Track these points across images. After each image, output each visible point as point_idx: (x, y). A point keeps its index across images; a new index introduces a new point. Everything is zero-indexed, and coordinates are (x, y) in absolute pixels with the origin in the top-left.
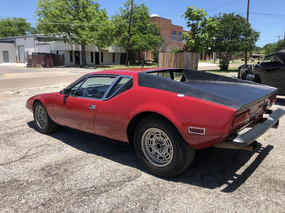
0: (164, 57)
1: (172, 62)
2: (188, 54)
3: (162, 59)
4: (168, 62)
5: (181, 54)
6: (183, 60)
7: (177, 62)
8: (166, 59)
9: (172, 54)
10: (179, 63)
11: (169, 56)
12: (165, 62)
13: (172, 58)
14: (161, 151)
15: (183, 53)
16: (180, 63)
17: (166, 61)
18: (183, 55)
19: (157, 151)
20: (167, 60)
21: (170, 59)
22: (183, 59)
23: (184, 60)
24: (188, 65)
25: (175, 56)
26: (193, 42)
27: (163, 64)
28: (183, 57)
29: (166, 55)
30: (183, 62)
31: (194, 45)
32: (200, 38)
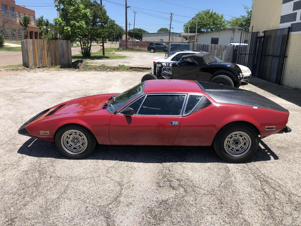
0: (34, 44)
1: (44, 50)
2: (63, 42)
3: (32, 46)
4: (39, 50)
5: (55, 42)
7: (51, 50)
8: (37, 46)
9: (43, 41)
10: (53, 51)
11: (40, 43)
12: (36, 50)
13: (44, 46)
14: (240, 143)
15: (56, 40)
16: (55, 52)
17: (38, 49)
18: (57, 43)
19: (240, 146)
20: (39, 49)
21: (42, 47)
22: (57, 47)
23: (59, 49)
24: (64, 54)
25: (47, 44)
26: (69, 29)
27: (34, 52)
28: (58, 45)
29: (37, 41)
30: (58, 51)
31: (70, 33)
32: (77, 25)
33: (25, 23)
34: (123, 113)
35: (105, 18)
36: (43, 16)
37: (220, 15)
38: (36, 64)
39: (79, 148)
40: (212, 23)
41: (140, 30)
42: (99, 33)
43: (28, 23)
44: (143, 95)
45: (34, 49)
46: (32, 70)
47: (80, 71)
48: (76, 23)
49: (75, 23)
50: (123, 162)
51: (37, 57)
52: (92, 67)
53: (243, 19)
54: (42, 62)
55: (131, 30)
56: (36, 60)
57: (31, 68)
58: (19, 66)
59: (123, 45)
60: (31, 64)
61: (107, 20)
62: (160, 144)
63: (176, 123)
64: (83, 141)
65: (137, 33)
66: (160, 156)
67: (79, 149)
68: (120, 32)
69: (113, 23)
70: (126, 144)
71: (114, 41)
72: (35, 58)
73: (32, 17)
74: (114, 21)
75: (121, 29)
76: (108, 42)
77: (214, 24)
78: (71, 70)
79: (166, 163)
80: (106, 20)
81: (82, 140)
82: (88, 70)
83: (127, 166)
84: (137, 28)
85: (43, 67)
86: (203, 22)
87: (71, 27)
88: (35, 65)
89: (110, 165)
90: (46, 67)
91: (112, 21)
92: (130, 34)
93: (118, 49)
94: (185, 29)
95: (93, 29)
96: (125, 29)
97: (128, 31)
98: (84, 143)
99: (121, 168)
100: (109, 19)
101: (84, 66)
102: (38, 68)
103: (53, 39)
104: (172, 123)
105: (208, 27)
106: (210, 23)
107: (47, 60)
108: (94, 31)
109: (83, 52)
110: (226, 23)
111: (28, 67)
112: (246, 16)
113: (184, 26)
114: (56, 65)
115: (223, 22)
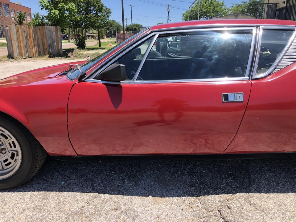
0: (18, 31)
1: (30, 38)
2: (51, 29)
3: (15, 33)
4: (24, 38)
5: (42, 28)
6: (45, 35)
7: (38, 39)
8: (22, 34)
9: (29, 28)
11: (25, 29)
12: (21, 38)
13: (30, 34)
15: (43, 26)
16: (43, 40)
17: (22, 36)
18: (44, 30)
20: (24, 36)
21: (27, 34)
22: (45, 33)
23: (47, 36)
24: (53, 42)
25: (34, 30)
26: (57, 13)
27: (19, 40)
28: (45, 32)
29: (21, 28)
30: (45, 38)
31: (59, 17)
32: (66, 8)
33: (21, 20)
34: (102, 77)
35: (99, 6)
36: (38, 13)
37: (220, 2)
38: (22, 53)
39: (7, 165)
40: (212, 11)
41: (137, 25)
42: (94, 22)
43: (23, 20)
44: (147, 35)
45: (18, 37)
46: (17, 60)
47: (70, 59)
48: (65, 5)
49: (63, 6)
50: (107, 195)
51: (22, 46)
52: (85, 55)
53: (245, 5)
54: (29, 51)
55: (128, 26)
56: (21, 49)
57: (17, 59)
58: (3, 57)
59: (120, 38)
60: (16, 54)
61: (102, 8)
62: (189, 151)
63: (239, 97)
64: (13, 148)
65: (134, 28)
66: (189, 175)
67: (5, 167)
68: (118, 28)
69: (108, 11)
70: (114, 152)
71: (112, 37)
72: (20, 47)
73: (28, 14)
74: (109, 9)
75: (119, 25)
76: (105, 38)
77: (214, 11)
78: (60, 59)
79: (209, 197)
80: (100, 7)
81: (11, 147)
82: (79, 58)
83: (116, 210)
84: (134, 24)
85: (30, 57)
86: (203, 10)
87: (60, 10)
88: (21, 55)
89: (76, 207)
90: (34, 57)
91: (107, 9)
92: (127, 30)
93: (116, 42)
94: (183, 18)
95: (86, 17)
96: (122, 25)
97: (125, 27)
98: (16, 153)
99: (99, 215)
100: (103, 6)
101: (76, 55)
102: (24, 58)
103: (39, 25)
104: (226, 97)
105: (208, 14)
106: (210, 11)
107: (34, 50)
108: (87, 20)
109: (77, 43)
110: (227, 10)
111: (13, 58)
112: (248, 2)
113: (183, 15)
114: (45, 54)
115: (224, 10)
